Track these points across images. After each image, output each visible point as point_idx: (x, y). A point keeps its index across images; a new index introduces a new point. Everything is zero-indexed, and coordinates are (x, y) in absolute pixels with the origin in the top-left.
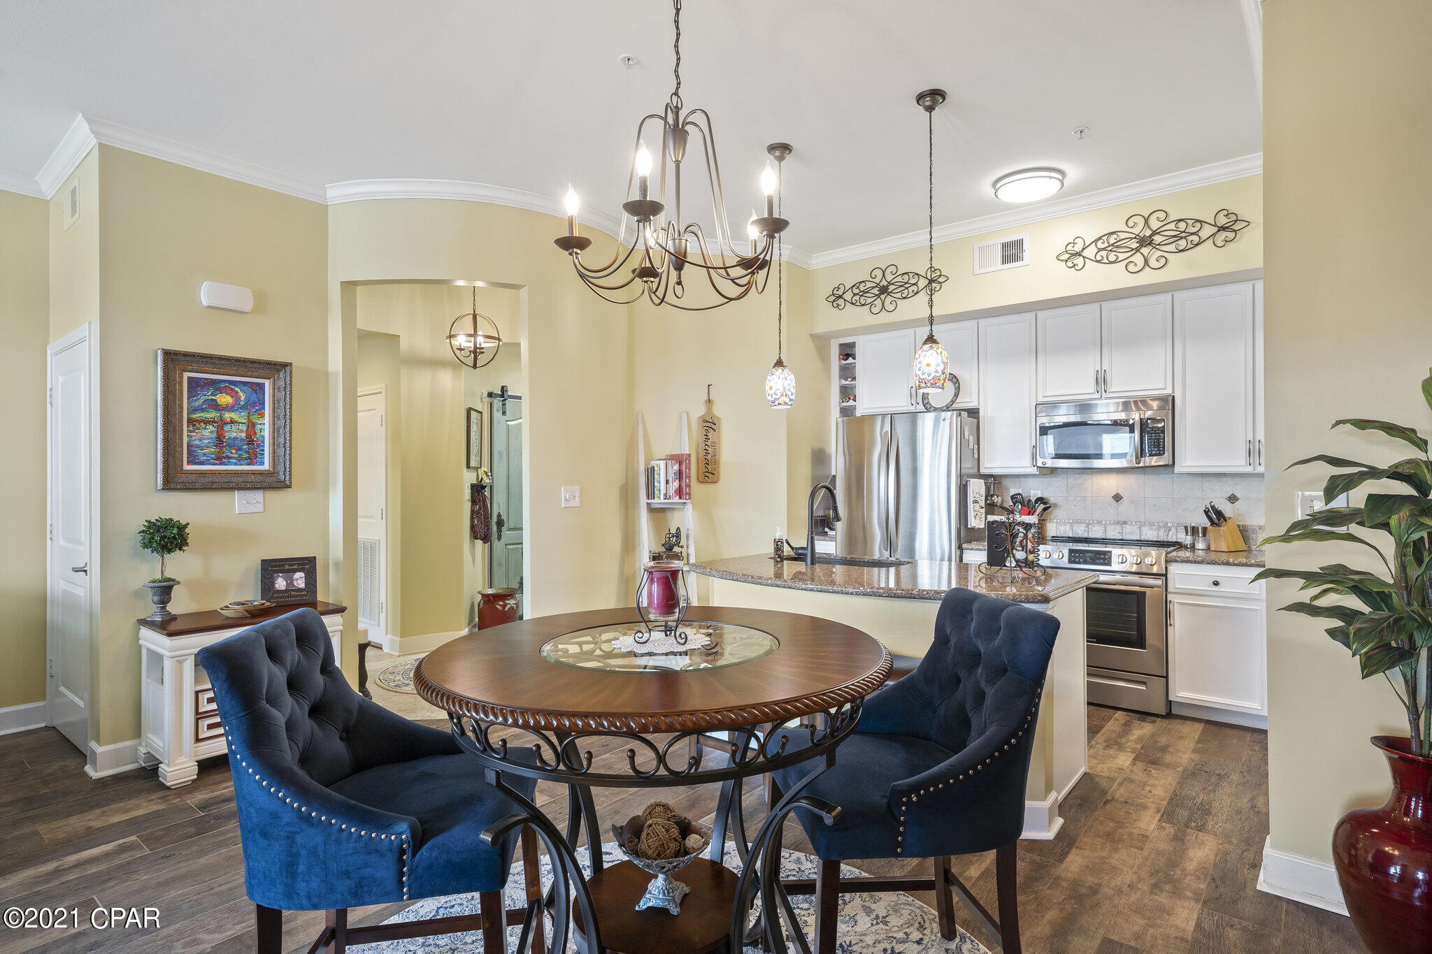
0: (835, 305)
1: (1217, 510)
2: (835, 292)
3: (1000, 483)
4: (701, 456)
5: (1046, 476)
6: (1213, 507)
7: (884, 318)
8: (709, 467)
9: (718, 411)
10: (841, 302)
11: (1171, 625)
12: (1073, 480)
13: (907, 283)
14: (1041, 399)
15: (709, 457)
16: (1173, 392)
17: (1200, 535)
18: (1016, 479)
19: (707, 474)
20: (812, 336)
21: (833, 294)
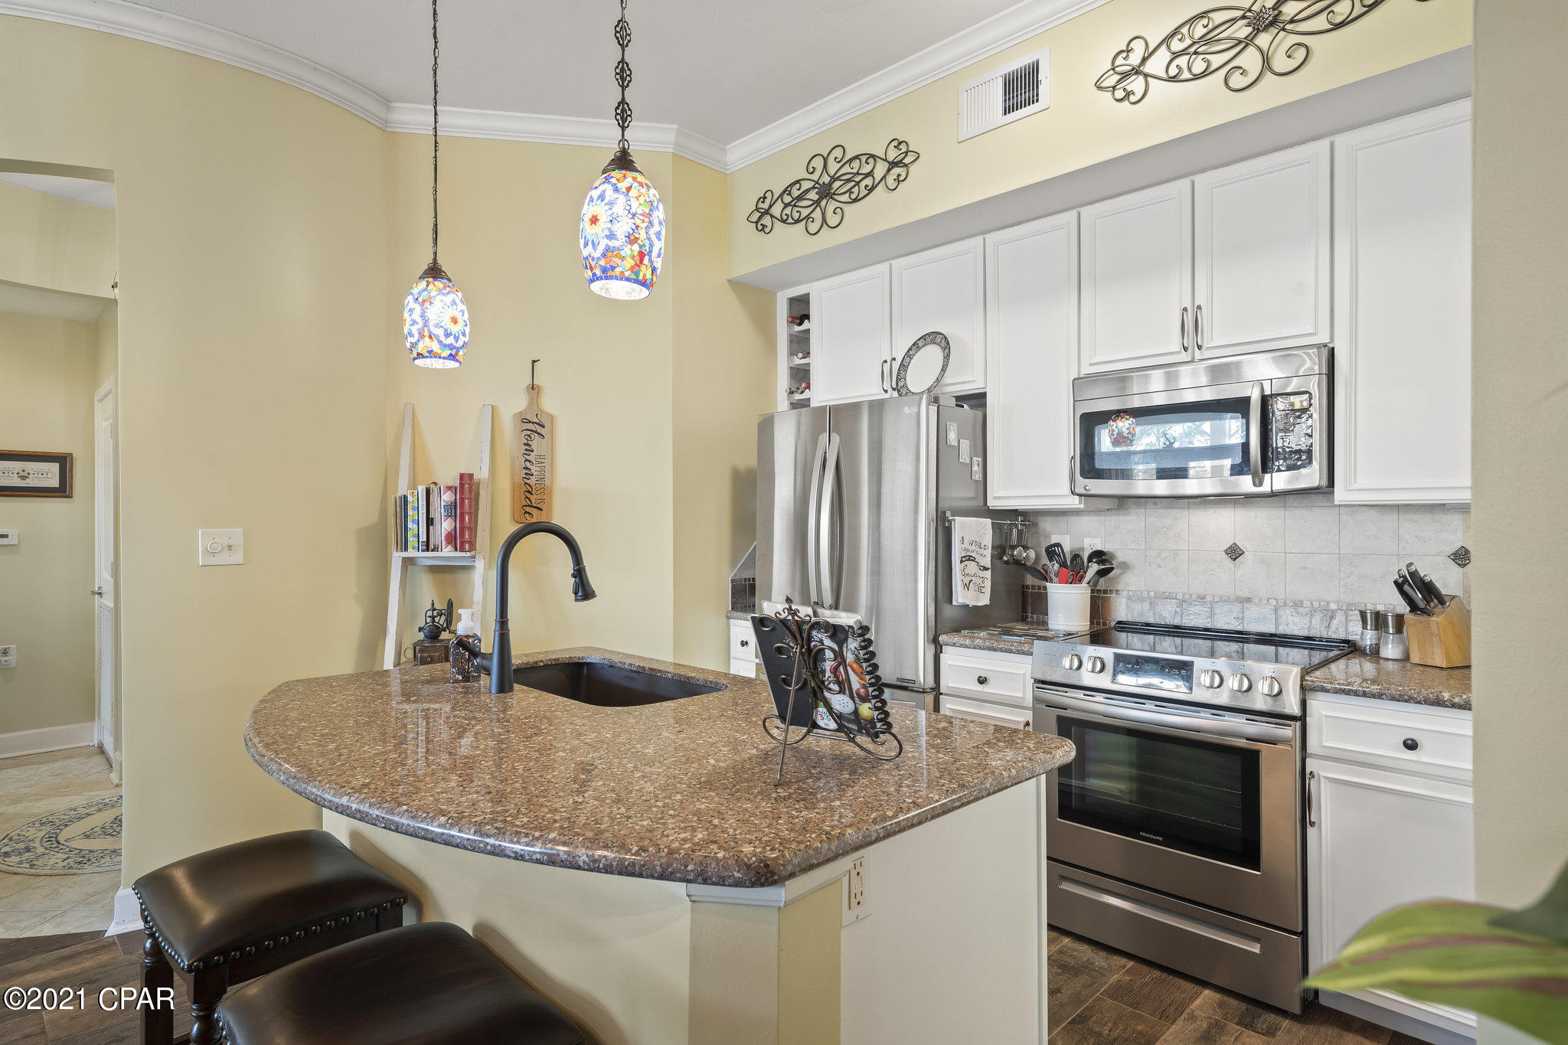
0: (760, 227)
1: (1422, 580)
2: (761, 205)
3: (1035, 525)
4: (519, 479)
5: (1110, 512)
6: (1414, 575)
7: (828, 239)
8: (533, 498)
9: (549, 404)
10: (767, 220)
11: (1312, 824)
12: (1154, 517)
13: (858, 174)
14: (1087, 370)
15: (532, 481)
16: (1332, 341)
17: (1391, 631)
18: (1060, 518)
19: (528, 509)
20: (730, 281)
21: (757, 209)
